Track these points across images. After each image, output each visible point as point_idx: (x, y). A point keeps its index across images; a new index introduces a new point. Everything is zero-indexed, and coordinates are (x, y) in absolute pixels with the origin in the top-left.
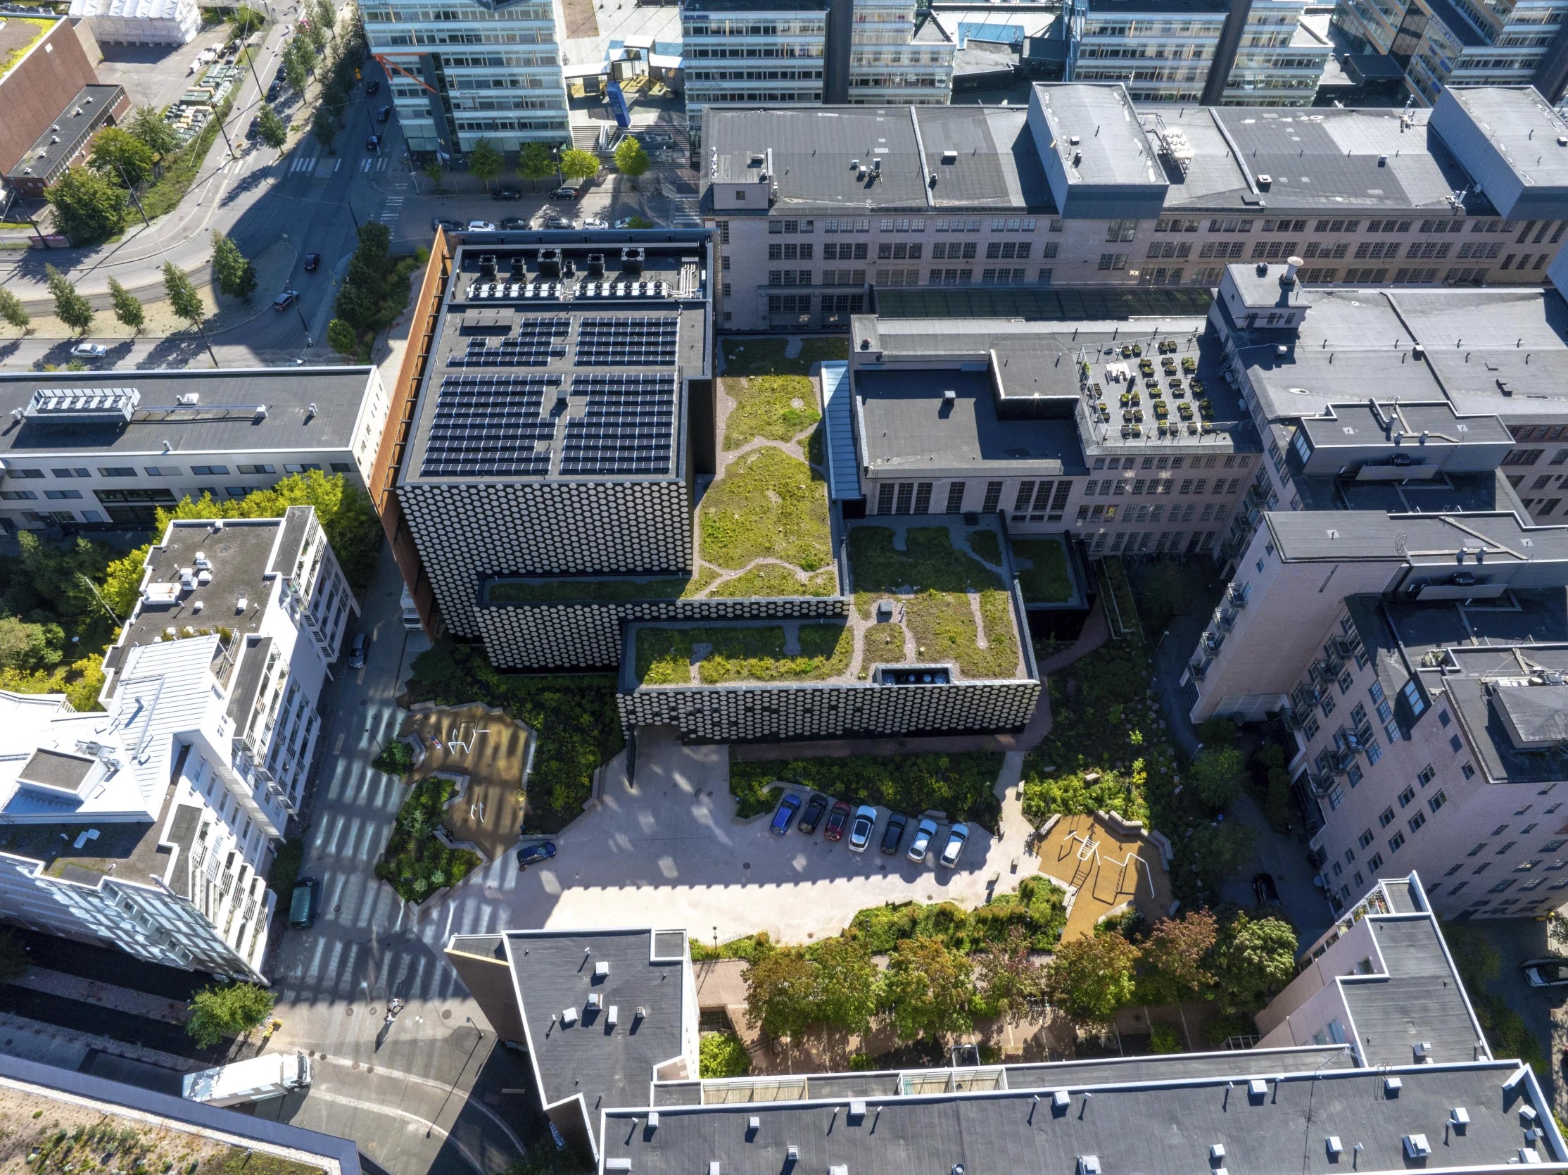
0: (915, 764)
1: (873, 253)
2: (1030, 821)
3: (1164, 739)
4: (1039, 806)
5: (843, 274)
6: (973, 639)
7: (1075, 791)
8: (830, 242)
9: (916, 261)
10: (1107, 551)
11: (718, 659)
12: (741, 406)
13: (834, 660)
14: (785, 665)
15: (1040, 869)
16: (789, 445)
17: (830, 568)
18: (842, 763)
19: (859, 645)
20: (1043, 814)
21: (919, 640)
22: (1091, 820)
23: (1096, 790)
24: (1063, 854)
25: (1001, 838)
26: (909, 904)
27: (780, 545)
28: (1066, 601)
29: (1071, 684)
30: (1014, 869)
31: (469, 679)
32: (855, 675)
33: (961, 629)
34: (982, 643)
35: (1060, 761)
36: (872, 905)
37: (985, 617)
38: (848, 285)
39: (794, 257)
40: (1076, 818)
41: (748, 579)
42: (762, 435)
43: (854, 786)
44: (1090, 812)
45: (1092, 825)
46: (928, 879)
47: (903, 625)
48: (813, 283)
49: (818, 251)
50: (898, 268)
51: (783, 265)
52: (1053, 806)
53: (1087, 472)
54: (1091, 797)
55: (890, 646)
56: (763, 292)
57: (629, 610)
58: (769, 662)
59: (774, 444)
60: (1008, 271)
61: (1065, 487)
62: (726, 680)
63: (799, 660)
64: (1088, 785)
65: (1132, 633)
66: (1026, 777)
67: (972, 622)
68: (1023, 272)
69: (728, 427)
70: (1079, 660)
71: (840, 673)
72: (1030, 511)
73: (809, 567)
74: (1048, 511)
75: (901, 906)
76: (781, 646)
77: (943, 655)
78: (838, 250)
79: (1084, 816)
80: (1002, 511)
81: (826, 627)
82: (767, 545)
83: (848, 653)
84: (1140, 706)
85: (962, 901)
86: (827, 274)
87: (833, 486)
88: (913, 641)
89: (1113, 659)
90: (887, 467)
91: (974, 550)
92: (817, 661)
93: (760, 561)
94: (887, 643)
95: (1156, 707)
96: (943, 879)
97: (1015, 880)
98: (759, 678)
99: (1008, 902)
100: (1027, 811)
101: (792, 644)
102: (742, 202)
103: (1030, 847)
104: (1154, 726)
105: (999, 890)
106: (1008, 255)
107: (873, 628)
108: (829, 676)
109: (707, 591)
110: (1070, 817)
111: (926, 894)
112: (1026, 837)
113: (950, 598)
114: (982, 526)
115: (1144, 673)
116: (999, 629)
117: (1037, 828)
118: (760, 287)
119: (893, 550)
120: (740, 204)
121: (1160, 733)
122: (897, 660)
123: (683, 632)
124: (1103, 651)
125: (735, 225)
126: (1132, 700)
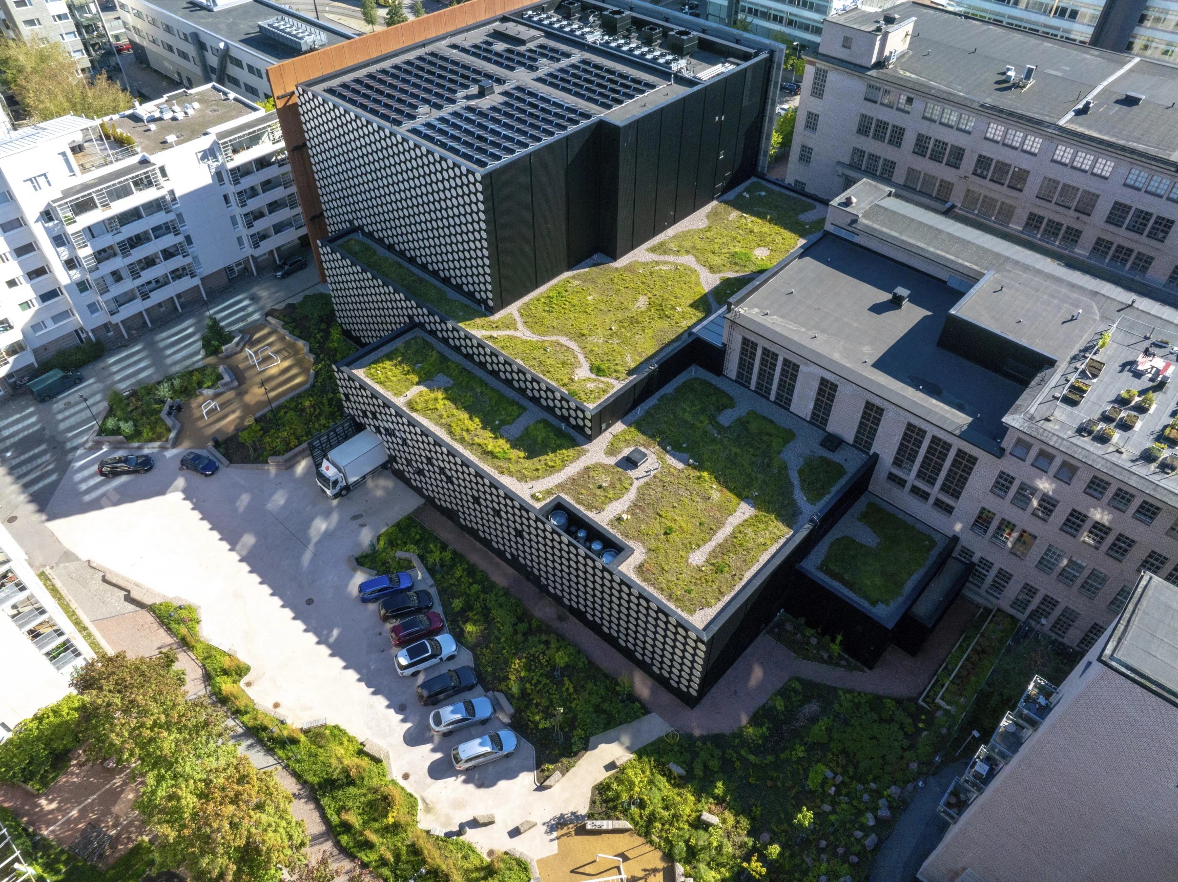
0: (547, 643)
1: (968, 163)
2: (593, 802)
3: (854, 859)
4: (618, 796)
5: (929, 179)
6: (690, 547)
7: (676, 817)
8: (924, 132)
9: (1015, 194)
10: (1005, 601)
11: (440, 395)
12: (709, 229)
13: (528, 464)
14: (487, 439)
15: (540, 861)
16: (711, 275)
17: (615, 382)
18: (488, 586)
19: (573, 469)
20: (615, 808)
21: (634, 508)
22: (661, 865)
23: (700, 839)
24: (587, 869)
25: (541, 787)
26: (377, 760)
27: (597, 340)
28: (874, 603)
29: (813, 707)
30: (515, 833)
31: (323, 326)
32: (533, 491)
33: (691, 528)
34: (697, 558)
35: (699, 771)
36: (351, 732)
37: (733, 536)
38: (929, 196)
39: (882, 139)
40: (648, 848)
41: (532, 346)
42: (695, 256)
43: (470, 614)
44: (669, 857)
45: (655, 871)
46: (426, 754)
47: (637, 484)
48: (894, 179)
49: (909, 140)
50: (992, 195)
51: (871, 146)
52: (634, 810)
53: (1000, 453)
54: (687, 842)
55: (598, 492)
56: (840, 170)
57: (421, 314)
58: (475, 424)
59: (698, 267)
60: (1130, 251)
61: (965, 463)
62: (425, 416)
63: (501, 442)
64: (699, 824)
65: (947, 712)
66: (641, 753)
67: (713, 531)
68: (1149, 260)
69: (675, 237)
70: (850, 691)
71: (523, 478)
72: (911, 478)
73: (597, 370)
74: (935, 491)
75: (367, 755)
76: (503, 423)
77: (641, 536)
78: (931, 146)
79: (659, 854)
80: (876, 456)
81: (559, 433)
82: (585, 332)
83: (552, 469)
84: (866, 797)
85: (428, 809)
86: (911, 172)
87: (705, 323)
88: (628, 504)
89: (891, 720)
90: (760, 319)
91: (801, 472)
92: (515, 454)
93: (563, 340)
94: (600, 487)
95: (884, 813)
96: (438, 771)
97: (503, 843)
98: (450, 433)
99: (465, 858)
100: (601, 789)
101: (517, 429)
102: (847, 51)
103: (558, 824)
104: (859, 834)
105: (471, 836)
106: (1137, 228)
107: (605, 467)
108: (511, 474)
109: (488, 333)
110: (641, 840)
111: (405, 770)
112: (567, 810)
113: (716, 493)
114: (837, 457)
115: (914, 766)
116: (733, 560)
117: (590, 816)
118: (839, 163)
119: (713, 419)
120: (842, 54)
121: (856, 848)
122: (590, 507)
123: (443, 359)
124: (890, 704)
125: (835, 78)
126: (862, 781)
